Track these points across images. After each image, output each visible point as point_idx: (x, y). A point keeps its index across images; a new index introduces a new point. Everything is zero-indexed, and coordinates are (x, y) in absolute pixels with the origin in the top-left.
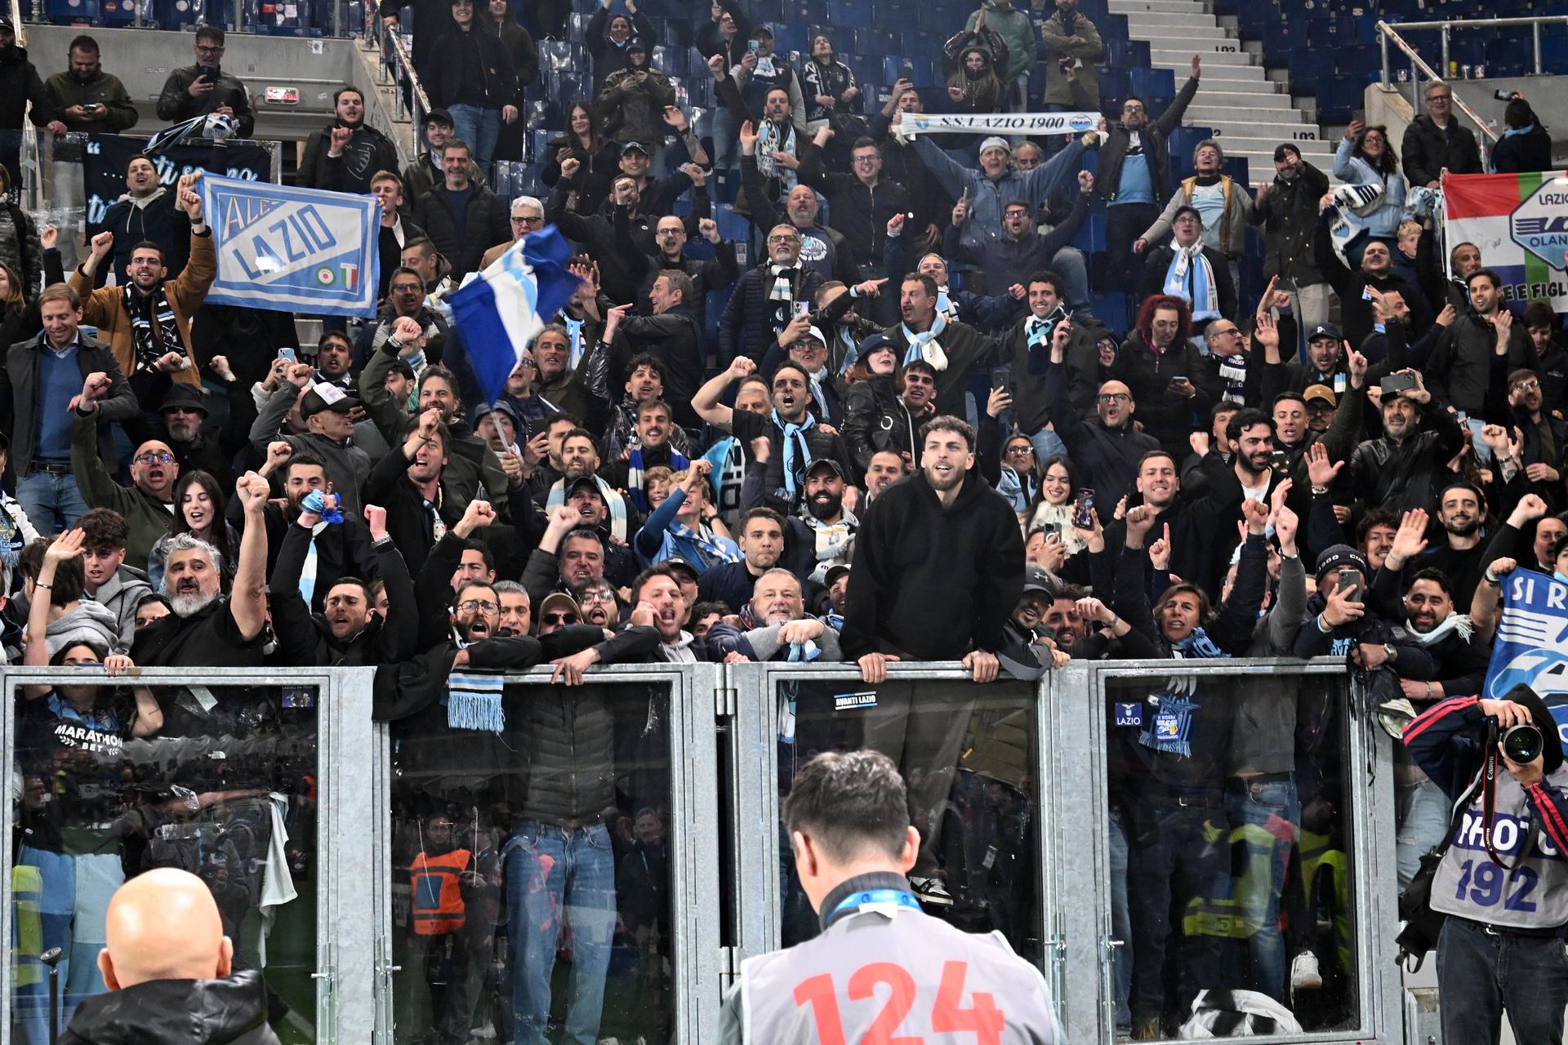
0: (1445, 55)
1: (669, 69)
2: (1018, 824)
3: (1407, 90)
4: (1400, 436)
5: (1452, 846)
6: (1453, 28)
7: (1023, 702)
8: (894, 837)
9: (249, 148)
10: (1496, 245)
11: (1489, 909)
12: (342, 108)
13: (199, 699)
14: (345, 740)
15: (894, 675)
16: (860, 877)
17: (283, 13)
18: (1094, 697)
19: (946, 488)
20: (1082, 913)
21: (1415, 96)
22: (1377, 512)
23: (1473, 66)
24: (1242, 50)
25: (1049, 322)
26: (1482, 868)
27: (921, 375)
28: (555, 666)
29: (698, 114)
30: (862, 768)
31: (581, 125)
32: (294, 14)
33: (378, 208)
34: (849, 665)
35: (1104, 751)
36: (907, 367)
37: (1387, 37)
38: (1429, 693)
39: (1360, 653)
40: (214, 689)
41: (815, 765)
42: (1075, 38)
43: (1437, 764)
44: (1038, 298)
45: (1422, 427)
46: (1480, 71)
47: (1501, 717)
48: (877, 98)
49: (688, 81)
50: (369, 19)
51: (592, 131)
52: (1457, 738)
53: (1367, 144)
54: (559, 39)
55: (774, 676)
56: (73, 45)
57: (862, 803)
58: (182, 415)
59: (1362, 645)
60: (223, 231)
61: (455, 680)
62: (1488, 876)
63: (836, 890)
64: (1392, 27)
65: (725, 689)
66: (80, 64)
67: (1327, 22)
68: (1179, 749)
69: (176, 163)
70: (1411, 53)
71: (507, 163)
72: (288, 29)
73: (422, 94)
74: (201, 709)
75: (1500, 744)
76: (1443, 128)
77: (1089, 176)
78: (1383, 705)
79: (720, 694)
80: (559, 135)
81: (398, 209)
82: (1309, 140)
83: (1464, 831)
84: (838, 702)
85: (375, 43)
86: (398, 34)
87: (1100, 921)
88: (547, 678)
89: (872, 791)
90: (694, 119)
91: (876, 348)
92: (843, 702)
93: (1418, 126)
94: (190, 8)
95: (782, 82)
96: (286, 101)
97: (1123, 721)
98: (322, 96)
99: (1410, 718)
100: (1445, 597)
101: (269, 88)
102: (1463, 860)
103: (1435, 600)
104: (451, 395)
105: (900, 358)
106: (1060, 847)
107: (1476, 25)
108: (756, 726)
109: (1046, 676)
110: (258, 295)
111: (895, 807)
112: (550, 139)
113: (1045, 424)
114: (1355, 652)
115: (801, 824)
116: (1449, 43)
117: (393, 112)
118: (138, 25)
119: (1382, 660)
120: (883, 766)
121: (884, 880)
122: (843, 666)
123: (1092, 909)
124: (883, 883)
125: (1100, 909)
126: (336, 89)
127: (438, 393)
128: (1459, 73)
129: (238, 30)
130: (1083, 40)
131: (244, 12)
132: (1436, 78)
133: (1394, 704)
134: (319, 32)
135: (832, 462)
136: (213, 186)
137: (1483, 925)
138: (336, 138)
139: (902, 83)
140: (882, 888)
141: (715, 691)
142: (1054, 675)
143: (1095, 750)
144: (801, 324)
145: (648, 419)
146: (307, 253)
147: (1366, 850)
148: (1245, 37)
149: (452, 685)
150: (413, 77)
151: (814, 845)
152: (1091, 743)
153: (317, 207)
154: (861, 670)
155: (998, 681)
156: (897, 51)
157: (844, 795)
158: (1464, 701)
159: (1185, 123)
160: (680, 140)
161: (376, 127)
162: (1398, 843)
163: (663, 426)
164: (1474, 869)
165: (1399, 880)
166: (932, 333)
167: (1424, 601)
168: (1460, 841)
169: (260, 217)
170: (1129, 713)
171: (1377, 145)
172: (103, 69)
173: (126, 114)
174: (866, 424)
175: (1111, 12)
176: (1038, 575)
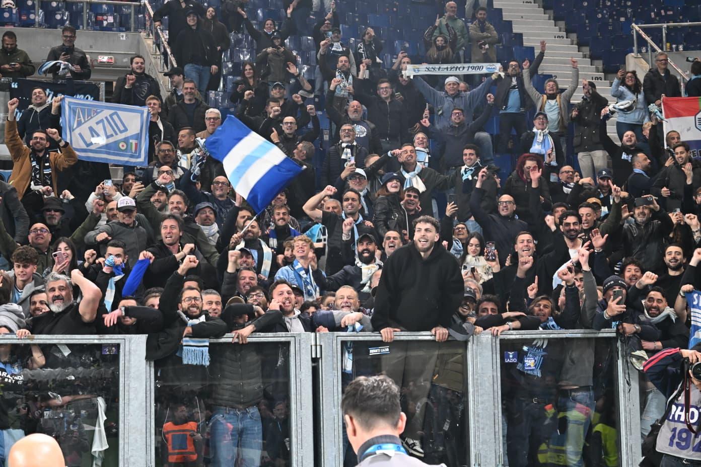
0: (664, 40)
1: (292, 46)
2: (457, 410)
3: (646, 57)
4: (643, 223)
5: (666, 421)
6: (668, 27)
7: (460, 351)
8: (393, 418)
9: (90, 85)
10: (688, 130)
11: (685, 452)
12: (134, 65)
13: (62, 350)
14: (132, 370)
15: (398, 338)
16: (377, 438)
17: (106, 20)
18: (494, 349)
19: (426, 250)
20: (488, 453)
21: (650, 59)
22: (630, 259)
23: (678, 45)
24: (567, 38)
25: (473, 168)
26: (681, 432)
27: (413, 194)
28: (234, 334)
29: (306, 69)
30: (378, 384)
31: (249, 73)
32: (112, 21)
33: (148, 113)
34: (376, 333)
35: (499, 375)
36: (406, 190)
37: (637, 31)
38: (655, 347)
39: (623, 328)
40: (70, 346)
41: (356, 382)
42: (485, 34)
43: (660, 381)
44: (468, 157)
45: (653, 218)
46: (681, 48)
47: (690, 358)
48: (392, 61)
49: (302, 53)
50: (148, 23)
51: (254, 77)
52: (669, 368)
53: (627, 80)
54: (239, 33)
55: (340, 339)
56: (4, 36)
57: (378, 401)
58: (53, 213)
59: (624, 324)
60: (73, 124)
61: (186, 341)
62: (684, 435)
63: (365, 443)
64: (639, 27)
65: (316, 345)
66: (8, 44)
67: (607, 24)
68: (535, 373)
69: (54, 92)
70: (648, 39)
71: (213, 92)
72: (109, 28)
73: (173, 59)
74: (63, 355)
75: (690, 371)
76: (663, 75)
77: (492, 96)
78: (633, 353)
79: (314, 348)
80: (239, 78)
81: (159, 114)
82: (599, 81)
83: (673, 413)
84: (371, 351)
85: (151, 35)
86: (162, 30)
87: (497, 457)
88: (230, 340)
89: (383, 395)
90: (304, 71)
91: (390, 180)
92: (373, 351)
93: (651, 74)
94: (62, 18)
95: (346, 53)
96: (108, 62)
97: (508, 360)
98: (125, 60)
99: (646, 360)
100: (664, 300)
101: (100, 56)
102: (672, 427)
103: (659, 301)
104: (183, 204)
105: (402, 185)
106: (478, 421)
107: (679, 26)
108: (331, 363)
109: (471, 338)
110: (91, 155)
111: (394, 403)
112: (234, 80)
113: (470, 217)
114: (620, 327)
115: (349, 411)
116: (666, 34)
117: (159, 68)
118: (37, 26)
119: (633, 332)
120: (388, 383)
121: (388, 439)
122: (373, 334)
123: (494, 451)
124: (388, 440)
125: (498, 451)
126: (133, 56)
127: (178, 203)
128: (671, 48)
129: (85, 29)
130: (489, 35)
131: (88, 21)
132: (660, 51)
133: (638, 353)
134: (124, 30)
135: (370, 235)
136: (69, 102)
137: (682, 459)
138: (129, 80)
139: (402, 53)
140: (387, 443)
141: (311, 346)
142: (475, 338)
143: (495, 374)
144: (352, 167)
145: (279, 214)
146: (114, 134)
147: (626, 422)
148: (568, 31)
149: (184, 344)
150: (169, 51)
151: (355, 422)
152: (493, 371)
153: (119, 112)
154: (382, 336)
155: (448, 341)
156: (402, 39)
157: (369, 398)
158: (673, 351)
159: (540, 72)
160: (297, 81)
161: (151, 75)
162: (641, 419)
163: (286, 217)
164: (677, 431)
165: (642, 437)
166: (416, 172)
167: (654, 301)
168: (671, 418)
169: (92, 118)
170: (511, 356)
171: (631, 80)
172: (19, 48)
173: (30, 68)
174: (385, 217)
175: (504, 19)
176: (468, 289)
